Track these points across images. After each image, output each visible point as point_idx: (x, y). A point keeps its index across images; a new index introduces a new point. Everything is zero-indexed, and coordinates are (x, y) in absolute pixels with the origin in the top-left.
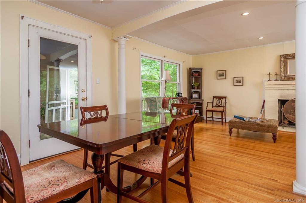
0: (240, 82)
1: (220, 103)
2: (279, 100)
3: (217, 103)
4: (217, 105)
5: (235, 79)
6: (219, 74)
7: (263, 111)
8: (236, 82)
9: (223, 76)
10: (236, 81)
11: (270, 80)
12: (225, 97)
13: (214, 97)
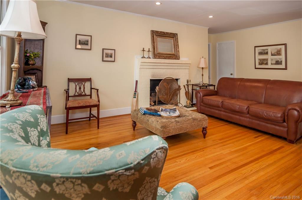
0: (111, 57)
1: (82, 89)
2: (151, 80)
3: (76, 91)
4: (77, 94)
5: (105, 51)
6: (80, 41)
7: (137, 94)
8: (106, 57)
9: (87, 44)
10: (106, 54)
11: (143, 57)
12: (90, 80)
13: (70, 80)
